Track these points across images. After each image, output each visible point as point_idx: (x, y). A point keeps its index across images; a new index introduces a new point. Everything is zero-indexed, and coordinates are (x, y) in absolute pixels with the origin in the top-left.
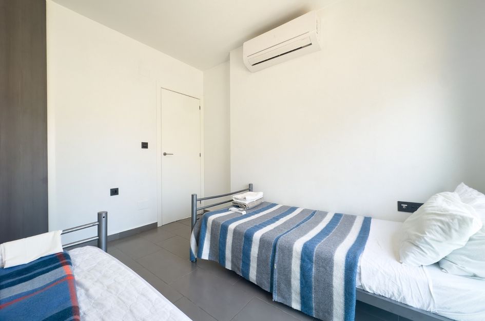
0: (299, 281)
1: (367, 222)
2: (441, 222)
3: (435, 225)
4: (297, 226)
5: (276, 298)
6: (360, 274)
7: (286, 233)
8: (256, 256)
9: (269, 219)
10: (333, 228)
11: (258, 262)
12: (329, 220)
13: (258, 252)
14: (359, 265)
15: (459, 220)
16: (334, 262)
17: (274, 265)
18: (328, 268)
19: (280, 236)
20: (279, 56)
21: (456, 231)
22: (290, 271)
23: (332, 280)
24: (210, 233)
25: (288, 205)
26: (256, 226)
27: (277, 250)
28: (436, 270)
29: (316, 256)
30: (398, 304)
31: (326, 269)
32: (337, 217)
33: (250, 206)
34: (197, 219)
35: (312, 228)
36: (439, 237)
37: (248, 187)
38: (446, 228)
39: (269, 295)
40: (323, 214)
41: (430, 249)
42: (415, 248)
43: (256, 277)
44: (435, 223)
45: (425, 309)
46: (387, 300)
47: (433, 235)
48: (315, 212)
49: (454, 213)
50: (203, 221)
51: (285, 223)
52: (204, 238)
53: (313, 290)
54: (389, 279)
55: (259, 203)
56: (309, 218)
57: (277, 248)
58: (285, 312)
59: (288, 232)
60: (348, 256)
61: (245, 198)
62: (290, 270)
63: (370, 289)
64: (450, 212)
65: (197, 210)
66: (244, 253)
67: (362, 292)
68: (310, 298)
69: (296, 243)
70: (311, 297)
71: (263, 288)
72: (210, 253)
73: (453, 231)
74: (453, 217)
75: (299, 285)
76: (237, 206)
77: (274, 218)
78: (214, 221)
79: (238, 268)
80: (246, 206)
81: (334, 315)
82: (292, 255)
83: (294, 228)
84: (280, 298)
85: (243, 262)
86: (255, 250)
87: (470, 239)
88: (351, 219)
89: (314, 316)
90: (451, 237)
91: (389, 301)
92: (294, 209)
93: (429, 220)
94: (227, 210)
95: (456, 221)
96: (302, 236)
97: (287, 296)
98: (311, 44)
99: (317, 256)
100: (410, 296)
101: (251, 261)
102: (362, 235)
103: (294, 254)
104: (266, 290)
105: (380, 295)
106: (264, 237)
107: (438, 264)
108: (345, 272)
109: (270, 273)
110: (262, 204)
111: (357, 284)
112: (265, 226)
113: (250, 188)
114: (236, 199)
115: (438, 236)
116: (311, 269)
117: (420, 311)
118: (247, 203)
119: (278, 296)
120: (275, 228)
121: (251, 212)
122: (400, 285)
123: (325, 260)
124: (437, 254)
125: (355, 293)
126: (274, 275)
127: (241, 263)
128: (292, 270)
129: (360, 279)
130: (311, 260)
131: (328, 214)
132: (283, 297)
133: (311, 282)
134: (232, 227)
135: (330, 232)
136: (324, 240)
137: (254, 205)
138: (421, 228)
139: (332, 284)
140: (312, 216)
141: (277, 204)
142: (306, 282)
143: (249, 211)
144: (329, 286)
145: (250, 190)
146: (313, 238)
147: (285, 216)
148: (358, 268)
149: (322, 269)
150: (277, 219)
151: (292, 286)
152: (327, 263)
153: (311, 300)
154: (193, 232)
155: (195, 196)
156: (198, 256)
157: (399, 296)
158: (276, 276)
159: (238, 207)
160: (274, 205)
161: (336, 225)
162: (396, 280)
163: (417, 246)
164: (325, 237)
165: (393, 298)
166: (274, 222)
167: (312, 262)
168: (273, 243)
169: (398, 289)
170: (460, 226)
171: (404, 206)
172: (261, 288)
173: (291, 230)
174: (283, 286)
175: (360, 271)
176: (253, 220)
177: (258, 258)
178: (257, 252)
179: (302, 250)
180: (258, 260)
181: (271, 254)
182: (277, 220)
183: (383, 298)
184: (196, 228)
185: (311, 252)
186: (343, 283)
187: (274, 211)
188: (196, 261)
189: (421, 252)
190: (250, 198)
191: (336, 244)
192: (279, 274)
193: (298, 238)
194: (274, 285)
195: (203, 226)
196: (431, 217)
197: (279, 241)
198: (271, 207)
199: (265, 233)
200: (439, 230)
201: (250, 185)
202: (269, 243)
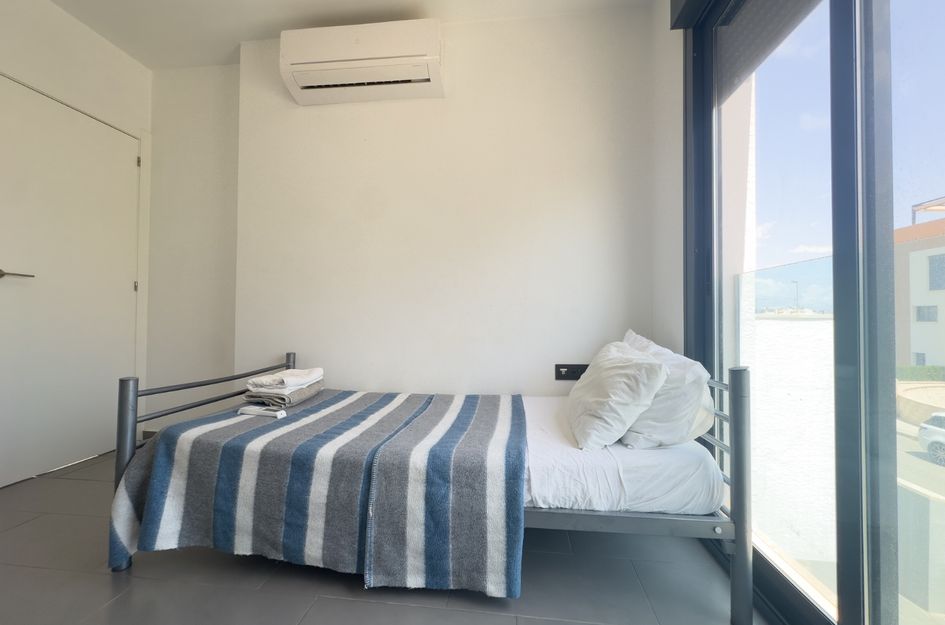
0: (423, 527)
1: (517, 403)
2: (627, 376)
3: (620, 382)
4: (407, 424)
5: (371, 580)
6: (529, 480)
7: (388, 439)
8: (324, 500)
9: (345, 418)
10: (469, 417)
11: (327, 514)
12: (460, 407)
13: (329, 491)
14: (526, 466)
15: (646, 369)
16: (488, 471)
17: (367, 510)
18: (477, 485)
19: (379, 446)
20: (363, 84)
21: (644, 384)
22: (403, 514)
23: (484, 503)
24: (185, 475)
25: (378, 391)
26: (317, 436)
27: (375, 476)
28: (620, 449)
29: (456, 468)
30: (583, 513)
31: (473, 488)
32: (471, 401)
33: (295, 399)
34: (135, 448)
35: (434, 423)
36: (626, 398)
37: (285, 361)
38: (632, 383)
39: (354, 581)
40: (448, 400)
41: (615, 418)
42: (597, 421)
43: (324, 549)
44: (619, 379)
45: (614, 509)
46: (567, 511)
47: (620, 397)
48: (431, 398)
49: (640, 362)
50: (162, 449)
51: (381, 422)
52: (163, 494)
53: (451, 536)
54: (570, 477)
55: (313, 391)
56: (424, 409)
57: (375, 470)
58: (392, 603)
59: (392, 436)
60: (508, 455)
61: (282, 382)
62: (405, 510)
63: (544, 502)
64: (635, 361)
65: (136, 422)
66: (289, 505)
67: (533, 510)
68: (443, 556)
69: (413, 453)
70: (446, 552)
71: (342, 569)
72: (182, 529)
73: (641, 385)
74: (638, 366)
75: (423, 535)
76: (260, 401)
77: (354, 416)
78: (197, 444)
79: (274, 545)
80: (283, 399)
81: (489, 570)
82: (406, 479)
83: (401, 428)
84: (380, 577)
85: (288, 524)
86: (319, 489)
87: (656, 397)
88: (493, 401)
89: (452, 587)
90: (639, 395)
91: (571, 512)
92: (390, 397)
93: (611, 377)
94: (234, 413)
95: (643, 371)
96: (421, 438)
97: (396, 567)
98: (428, 80)
99: (458, 469)
100: (597, 496)
101: (310, 518)
102: (516, 422)
103: (412, 474)
104: (348, 571)
105: (557, 508)
106: (342, 455)
107: (620, 441)
108: (507, 483)
109: (357, 530)
110: (319, 394)
111: (526, 499)
112: (340, 434)
113: (289, 362)
114: (256, 385)
115: (624, 396)
116: (446, 497)
117: (608, 514)
118: (286, 392)
119: (376, 573)
120: (361, 435)
121: (297, 411)
122: (584, 483)
123: (471, 471)
124: (623, 423)
125: (522, 517)
126: (368, 530)
127: (282, 529)
128: (409, 509)
129: (529, 490)
130: (446, 480)
131: (456, 398)
132: (388, 573)
133: (446, 520)
134: (256, 446)
135: (467, 424)
136: (463, 437)
137: (304, 397)
138: (602, 391)
139: (485, 513)
140: (427, 405)
141: (355, 392)
142: (437, 524)
143: (292, 409)
144: (479, 518)
145: (288, 367)
146: (442, 439)
147: (377, 410)
148: (526, 471)
149: (466, 490)
150: (362, 417)
151: (408, 541)
152: (475, 475)
153: (447, 558)
154: (122, 482)
155: (131, 383)
156: (140, 547)
157: (584, 499)
158: (372, 532)
159: (263, 404)
160: (348, 394)
161: (473, 414)
162: (579, 475)
163: (600, 418)
164: (463, 434)
165: (576, 507)
166: (356, 424)
167: (449, 482)
168: (365, 463)
169: (583, 490)
170: (648, 378)
171: (563, 370)
172: (336, 572)
173: (397, 432)
174: (387, 548)
175: (529, 476)
176: (307, 425)
177: (327, 504)
178: (325, 492)
179: (428, 463)
180: (327, 509)
181: (360, 487)
182: (364, 419)
183: (563, 511)
184: (134, 473)
185: (446, 464)
186: (504, 504)
187: (352, 404)
188: (130, 564)
189: (605, 425)
190: (294, 382)
191: (485, 439)
192: (379, 526)
193: (416, 443)
194: (368, 555)
195: (161, 460)
196: (613, 372)
197: (378, 455)
198: (344, 398)
199: (344, 446)
200: (626, 387)
201: (288, 355)
202: (354, 465)
